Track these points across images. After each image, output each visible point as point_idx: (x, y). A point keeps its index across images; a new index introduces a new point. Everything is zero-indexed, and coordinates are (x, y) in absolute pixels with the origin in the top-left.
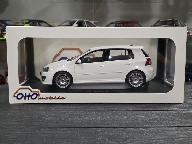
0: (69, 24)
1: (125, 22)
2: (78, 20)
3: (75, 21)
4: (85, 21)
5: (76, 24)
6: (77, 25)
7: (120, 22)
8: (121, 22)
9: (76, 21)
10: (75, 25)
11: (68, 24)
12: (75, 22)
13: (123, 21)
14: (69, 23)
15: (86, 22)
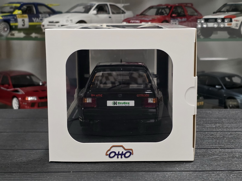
0: (83, 10)
1: (171, 7)
2: (97, 4)
3: (93, 4)
4: (108, 4)
5: (94, 10)
6: (95, 12)
7: (164, 7)
8: (166, 7)
9: (95, 4)
10: (93, 12)
11: (81, 9)
12: (93, 6)
13: (169, 5)
14: (84, 8)
15: (110, 5)
